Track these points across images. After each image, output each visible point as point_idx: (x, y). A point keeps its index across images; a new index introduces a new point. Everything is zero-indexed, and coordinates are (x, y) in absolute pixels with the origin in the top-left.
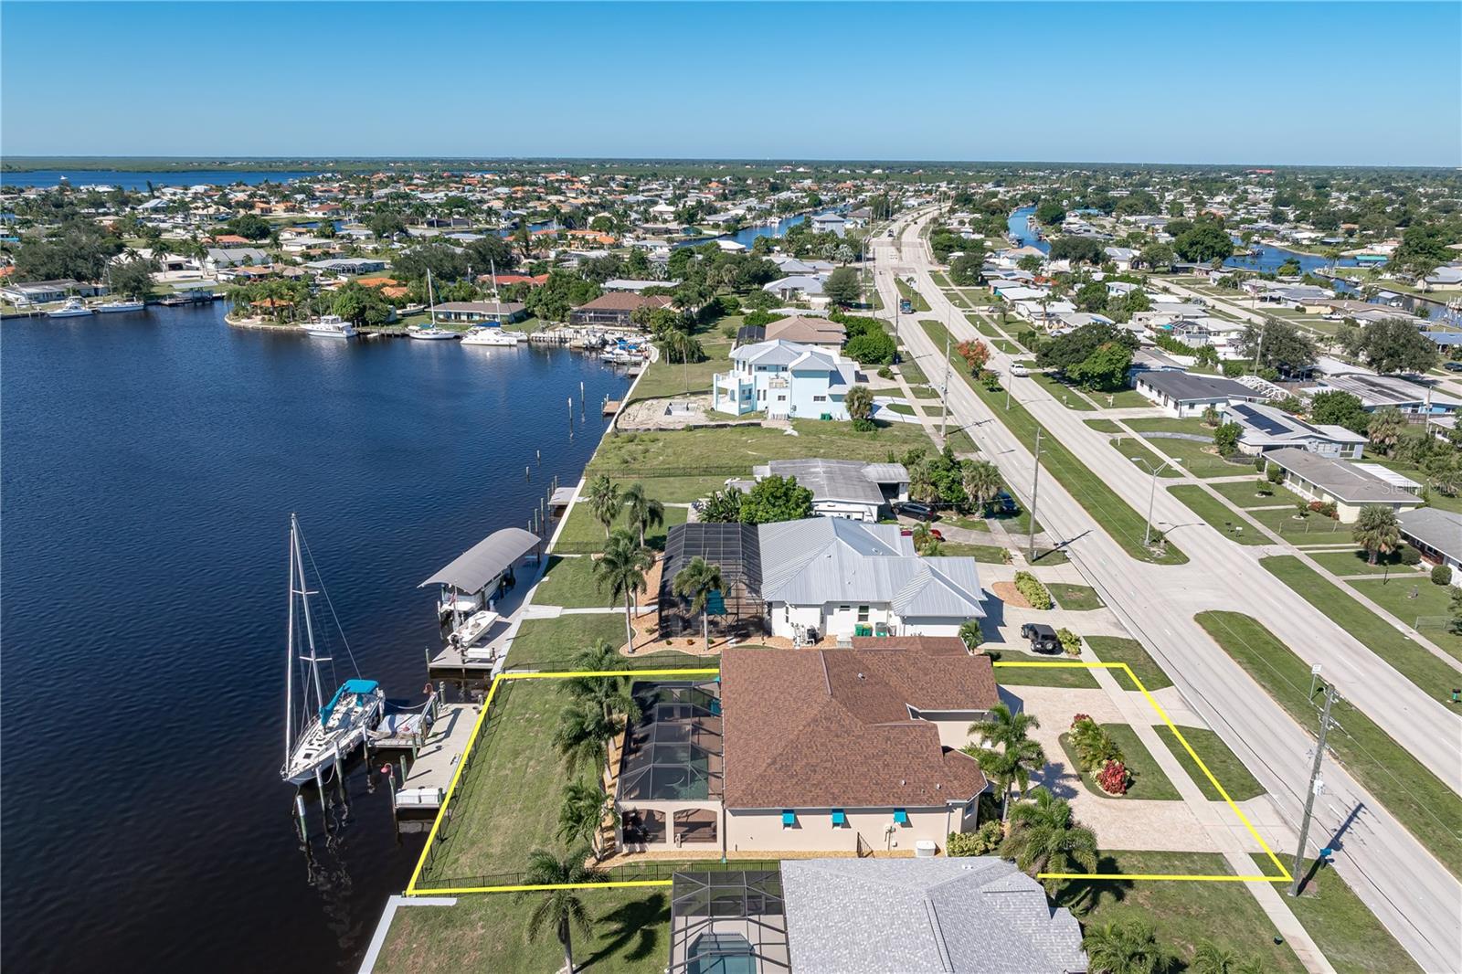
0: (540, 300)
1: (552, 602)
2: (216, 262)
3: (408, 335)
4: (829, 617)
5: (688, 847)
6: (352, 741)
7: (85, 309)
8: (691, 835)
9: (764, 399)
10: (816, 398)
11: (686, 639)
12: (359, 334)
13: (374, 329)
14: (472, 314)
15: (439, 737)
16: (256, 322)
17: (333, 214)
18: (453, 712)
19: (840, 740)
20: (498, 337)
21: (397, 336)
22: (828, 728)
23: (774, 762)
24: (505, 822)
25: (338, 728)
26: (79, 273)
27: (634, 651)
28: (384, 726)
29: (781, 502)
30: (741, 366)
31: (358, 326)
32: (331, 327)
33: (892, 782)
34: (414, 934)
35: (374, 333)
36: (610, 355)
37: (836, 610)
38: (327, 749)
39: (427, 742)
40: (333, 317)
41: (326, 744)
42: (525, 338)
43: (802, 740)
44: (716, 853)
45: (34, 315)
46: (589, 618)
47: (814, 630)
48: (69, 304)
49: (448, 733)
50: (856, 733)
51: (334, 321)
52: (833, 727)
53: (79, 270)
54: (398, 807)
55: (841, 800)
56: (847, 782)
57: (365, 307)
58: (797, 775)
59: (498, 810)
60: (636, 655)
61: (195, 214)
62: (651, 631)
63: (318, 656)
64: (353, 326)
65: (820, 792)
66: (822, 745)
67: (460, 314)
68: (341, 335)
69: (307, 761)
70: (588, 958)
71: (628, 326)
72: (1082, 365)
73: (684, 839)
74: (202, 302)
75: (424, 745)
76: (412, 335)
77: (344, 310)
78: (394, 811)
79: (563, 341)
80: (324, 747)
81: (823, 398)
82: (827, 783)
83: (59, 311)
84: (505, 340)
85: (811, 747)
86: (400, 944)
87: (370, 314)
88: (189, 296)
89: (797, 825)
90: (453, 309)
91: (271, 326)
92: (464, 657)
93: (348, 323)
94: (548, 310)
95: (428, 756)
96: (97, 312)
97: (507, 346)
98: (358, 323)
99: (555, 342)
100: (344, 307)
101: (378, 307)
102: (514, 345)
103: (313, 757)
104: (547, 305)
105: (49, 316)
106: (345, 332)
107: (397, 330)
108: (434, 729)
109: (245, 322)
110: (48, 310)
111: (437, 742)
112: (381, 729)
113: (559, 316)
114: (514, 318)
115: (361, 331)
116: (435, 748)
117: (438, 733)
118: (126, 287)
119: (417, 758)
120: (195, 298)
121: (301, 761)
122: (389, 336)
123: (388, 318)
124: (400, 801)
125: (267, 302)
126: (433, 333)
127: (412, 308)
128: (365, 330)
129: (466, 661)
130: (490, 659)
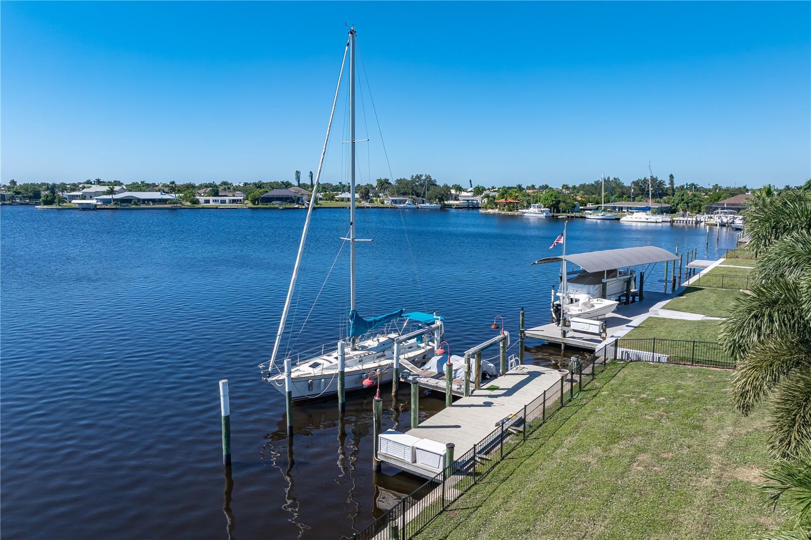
0: (683, 200)
3: (585, 217)
7: (414, 206)
13: (562, 214)
14: (631, 208)
15: (495, 393)
20: (647, 217)
21: (578, 217)
25: (370, 350)
28: (432, 364)
31: (554, 212)
32: (536, 210)
35: (562, 216)
40: (539, 204)
42: (669, 220)
48: (406, 203)
49: (510, 392)
51: (540, 207)
54: (380, 458)
57: (560, 201)
64: (550, 211)
67: (622, 208)
68: (542, 215)
75: (470, 394)
76: (587, 217)
77: (547, 202)
78: (374, 464)
79: (699, 222)
83: (402, 206)
84: (653, 219)
87: (562, 205)
90: (618, 204)
91: (503, 213)
92: (566, 329)
93: (548, 209)
94: (688, 206)
95: (469, 408)
96: (418, 208)
97: (654, 222)
98: (554, 210)
99: (692, 223)
100: (547, 200)
101: (568, 201)
102: (659, 222)
103: (320, 367)
104: (687, 203)
105: (397, 208)
106: (544, 214)
107: (578, 214)
108: (493, 383)
109: (490, 211)
110: (397, 205)
111: (490, 396)
112: (427, 366)
113: (696, 210)
114: (661, 211)
115: (555, 215)
116: (484, 403)
117: (497, 388)
118: (436, 197)
119: (451, 405)
120: (469, 205)
121: (304, 369)
122: (572, 217)
123: (573, 208)
124: (383, 450)
125: (503, 200)
126: (602, 216)
127: (590, 206)
128: (557, 214)
129: (568, 335)
130: (599, 334)
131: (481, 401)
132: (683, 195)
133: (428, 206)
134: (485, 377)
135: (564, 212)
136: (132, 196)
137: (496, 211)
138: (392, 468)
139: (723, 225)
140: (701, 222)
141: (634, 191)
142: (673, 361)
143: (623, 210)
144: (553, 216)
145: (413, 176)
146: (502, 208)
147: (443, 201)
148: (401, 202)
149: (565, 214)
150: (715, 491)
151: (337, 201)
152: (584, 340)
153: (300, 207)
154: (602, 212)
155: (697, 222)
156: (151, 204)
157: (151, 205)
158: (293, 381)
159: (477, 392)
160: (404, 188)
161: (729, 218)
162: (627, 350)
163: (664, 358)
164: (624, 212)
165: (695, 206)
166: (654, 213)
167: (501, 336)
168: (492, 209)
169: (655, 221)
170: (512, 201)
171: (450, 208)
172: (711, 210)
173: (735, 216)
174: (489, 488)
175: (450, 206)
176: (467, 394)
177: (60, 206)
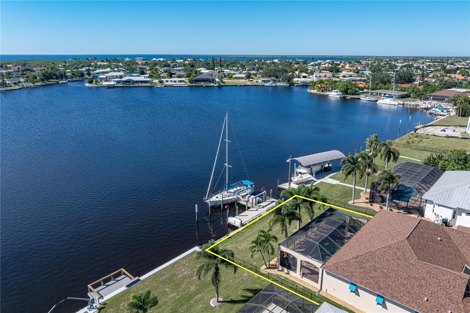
1: (337, 179)
2: (316, 76)
3: (360, 99)
4: (458, 217)
5: (305, 279)
6: (234, 198)
7: (274, 85)
8: (309, 275)
11: (380, 205)
12: (344, 97)
13: (349, 96)
14: (386, 94)
16: (315, 91)
17: (363, 68)
18: (272, 201)
19: (399, 262)
20: (391, 102)
21: (356, 99)
22: (395, 253)
23: (357, 258)
25: (232, 193)
26: (277, 76)
27: (354, 203)
28: (247, 198)
29: (461, 162)
31: (345, 94)
32: (335, 93)
33: (419, 296)
34: (190, 261)
35: (349, 97)
36: (433, 111)
37: (464, 214)
40: (337, 90)
42: (402, 103)
43: (377, 253)
44: (316, 288)
45: (261, 85)
46: (346, 188)
47: (447, 220)
48: (270, 83)
49: (264, 207)
50: (411, 262)
51: (337, 92)
52: (398, 254)
53: (277, 75)
54: (229, 222)
55: (382, 291)
56: (391, 284)
57: (348, 88)
58: (365, 269)
60: (354, 205)
61: (322, 66)
62: (367, 199)
63: (228, 165)
64: (343, 94)
65: (373, 282)
66: (387, 260)
67: (381, 93)
70: (229, 300)
71: (449, 103)
73: (304, 275)
74: (305, 86)
76: (361, 98)
77: (341, 88)
78: (227, 224)
79: (417, 105)
82: (379, 279)
83: (267, 85)
84: (394, 103)
85: (381, 259)
86: (184, 262)
87: (349, 91)
88: (302, 83)
89: (358, 294)
90: (380, 91)
91: (319, 93)
92: (290, 186)
93: (341, 93)
95: (252, 211)
96: (276, 86)
97: (393, 105)
99: (414, 106)
101: (353, 89)
102: (396, 105)
103: (218, 198)
104: (416, 93)
105: (265, 86)
106: (339, 96)
108: (260, 204)
110: (265, 84)
111: (258, 208)
113: (419, 97)
117: (261, 206)
118: (287, 78)
119: (247, 210)
120: (304, 84)
121: (214, 199)
122: (354, 98)
123: (355, 93)
124: (229, 220)
125: (320, 85)
126: (368, 99)
127: (366, 91)
128: (346, 96)
131: (255, 209)
132: (414, 88)
133: (282, 85)
134: (259, 202)
135: (350, 94)
136: (130, 79)
138: (231, 224)
139: (427, 109)
140: (419, 105)
146: (319, 90)
147: (290, 81)
148: (266, 82)
151: (233, 78)
153: (214, 85)
154: (370, 96)
156: (140, 83)
157: (140, 85)
158: (211, 202)
159: (255, 207)
160: (269, 72)
161: (431, 105)
164: (382, 97)
165: (420, 95)
167: (264, 192)
170: (324, 86)
174: (248, 229)
175: (294, 84)
176: (252, 208)
177: (97, 84)
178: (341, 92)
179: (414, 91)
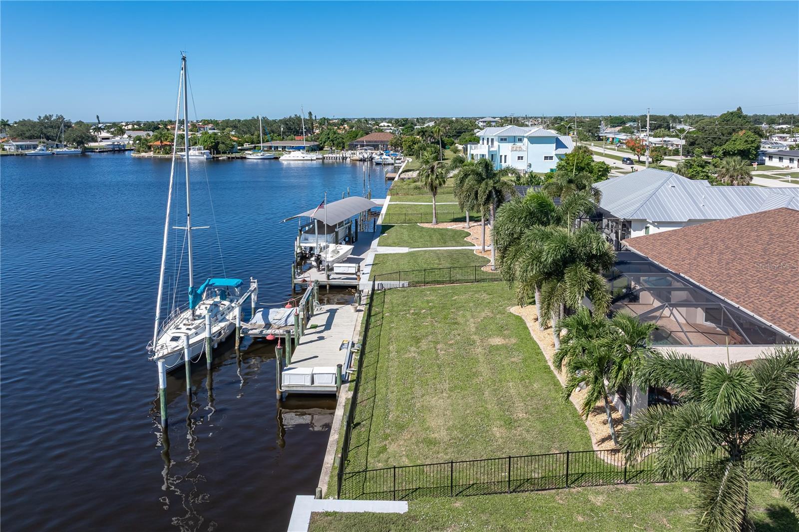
1: (398, 245)
2: (130, 137)
3: (245, 158)
7: (49, 152)
9: (505, 162)
10: (546, 158)
13: (223, 155)
14: (285, 147)
15: (318, 329)
18: (329, 311)
20: (304, 155)
21: (238, 158)
24: (437, 402)
28: (258, 318)
30: (485, 142)
31: (214, 154)
32: (197, 153)
35: (223, 157)
38: (197, 334)
39: (306, 332)
40: (199, 147)
41: (196, 328)
42: (321, 157)
45: (17, 155)
48: (38, 149)
49: (328, 326)
51: (199, 149)
54: (284, 389)
57: (218, 142)
59: (418, 390)
64: (211, 153)
67: (277, 147)
68: (202, 158)
69: (174, 344)
72: (724, 147)
75: (303, 334)
76: (248, 157)
77: (206, 144)
80: (194, 331)
81: (551, 158)
83: (33, 152)
84: (309, 156)
87: (221, 146)
90: (274, 144)
91: (160, 156)
94: (334, 144)
95: (311, 343)
96: (53, 154)
98: (214, 152)
99: (339, 159)
100: (206, 142)
101: (226, 142)
102: (314, 160)
104: (333, 141)
105: (26, 155)
106: (205, 156)
107: (238, 155)
108: (311, 323)
109: (143, 154)
110: (27, 152)
111: (318, 332)
112: (253, 321)
113: (340, 147)
114: (312, 149)
115: (215, 156)
116: (318, 338)
118: (74, 140)
119: (299, 344)
120: (114, 148)
122: (233, 158)
123: (232, 149)
124: (286, 382)
125: (158, 143)
126: (262, 155)
127: (247, 146)
128: (218, 156)
129: (331, 277)
130: (356, 274)
131: (315, 337)
132: (329, 134)
133: (65, 151)
135: (224, 153)
137: (151, 154)
139: (363, 160)
140: (346, 158)
141: (283, 130)
142: (413, 284)
143: (279, 149)
144: (214, 158)
145: (40, 117)
146: (157, 151)
147: (83, 143)
148: (28, 147)
149: (225, 155)
150: (485, 353)
152: (343, 279)
154: (261, 151)
155: (344, 158)
160: (30, 130)
161: (368, 153)
162: (381, 282)
163: (406, 283)
164: (280, 151)
165: (339, 143)
166: (308, 151)
168: (146, 152)
169: (310, 159)
170: (168, 143)
171: (92, 152)
172: (353, 147)
173: (373, 152)
175: (92, 150)
178: (207, 150)
179: (329, 138)
